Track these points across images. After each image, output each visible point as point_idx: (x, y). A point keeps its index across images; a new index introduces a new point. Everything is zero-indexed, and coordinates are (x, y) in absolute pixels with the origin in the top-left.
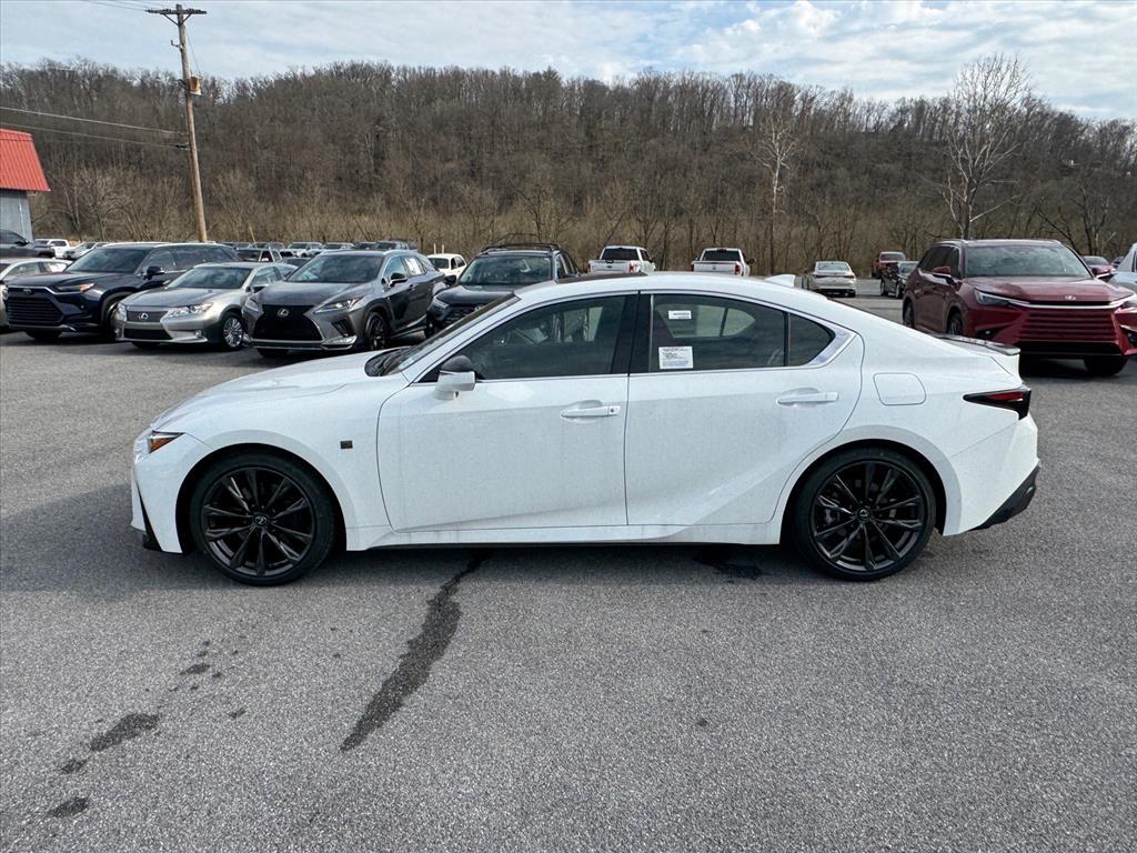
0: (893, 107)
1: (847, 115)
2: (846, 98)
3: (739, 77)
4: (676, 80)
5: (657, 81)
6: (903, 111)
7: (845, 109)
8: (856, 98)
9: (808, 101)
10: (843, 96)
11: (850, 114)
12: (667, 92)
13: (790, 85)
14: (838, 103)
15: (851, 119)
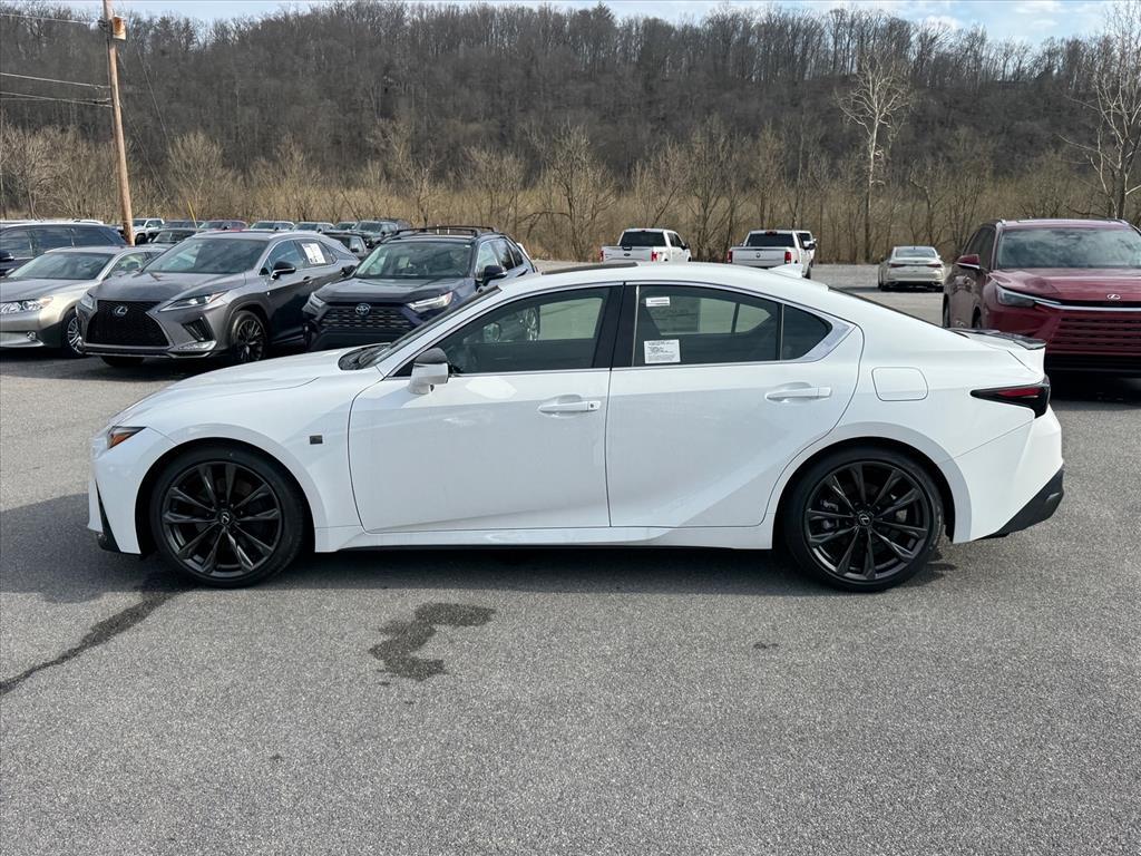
0: (1038, 49)
1: (978, 60)
2: (977, 39)
3: (840, 13)
4: (759, 18)
5: (735, 18)
6: (1051, 54)
7: (976, 53)
8: (989, 39)
9: (928, 42)
10: (973, 36)
11: (982, 59)
12: (748, 30)
13: (905, 23)
14: (966, 45)
15: (983, 63)
